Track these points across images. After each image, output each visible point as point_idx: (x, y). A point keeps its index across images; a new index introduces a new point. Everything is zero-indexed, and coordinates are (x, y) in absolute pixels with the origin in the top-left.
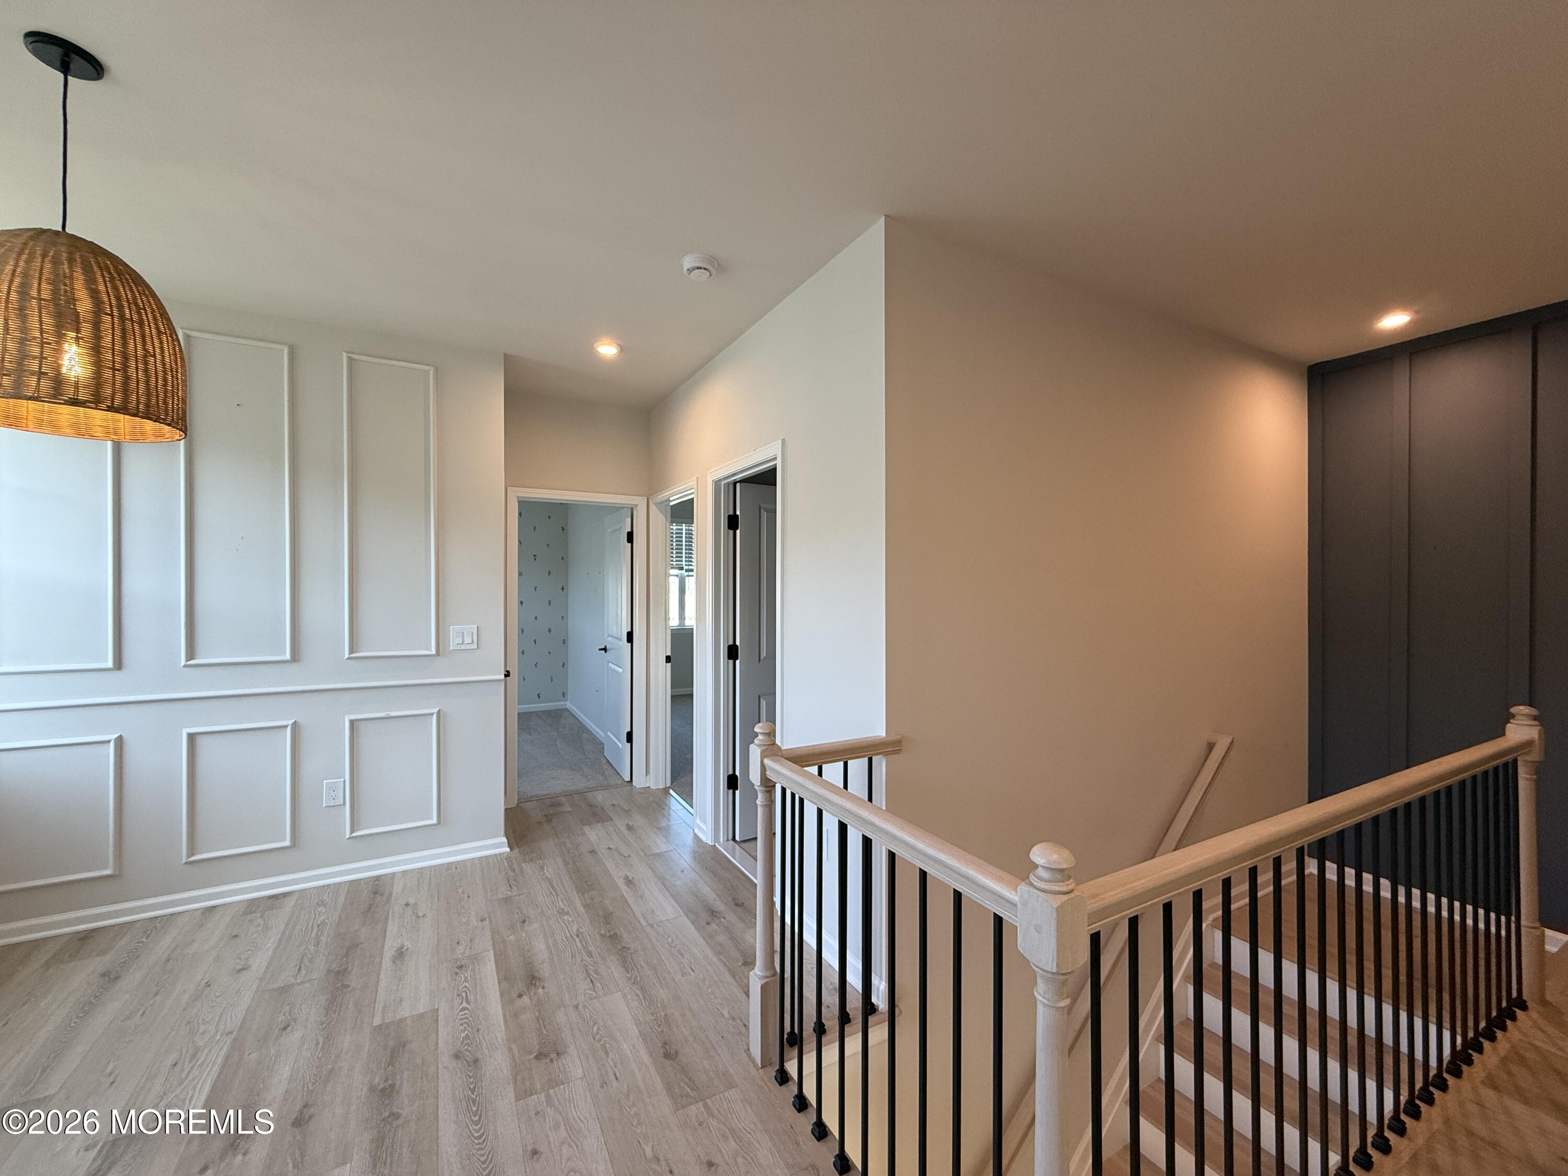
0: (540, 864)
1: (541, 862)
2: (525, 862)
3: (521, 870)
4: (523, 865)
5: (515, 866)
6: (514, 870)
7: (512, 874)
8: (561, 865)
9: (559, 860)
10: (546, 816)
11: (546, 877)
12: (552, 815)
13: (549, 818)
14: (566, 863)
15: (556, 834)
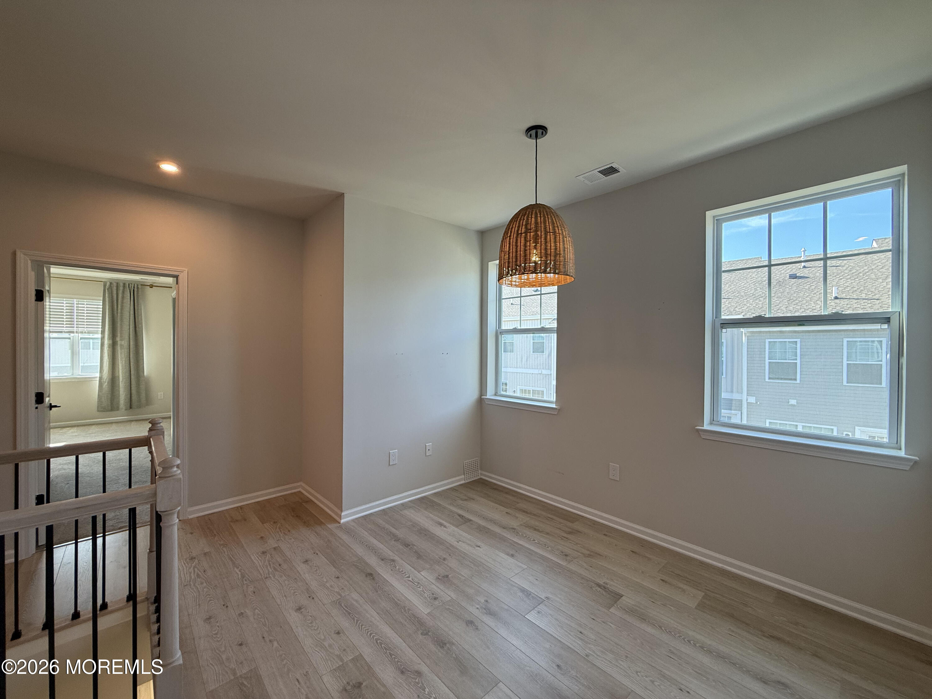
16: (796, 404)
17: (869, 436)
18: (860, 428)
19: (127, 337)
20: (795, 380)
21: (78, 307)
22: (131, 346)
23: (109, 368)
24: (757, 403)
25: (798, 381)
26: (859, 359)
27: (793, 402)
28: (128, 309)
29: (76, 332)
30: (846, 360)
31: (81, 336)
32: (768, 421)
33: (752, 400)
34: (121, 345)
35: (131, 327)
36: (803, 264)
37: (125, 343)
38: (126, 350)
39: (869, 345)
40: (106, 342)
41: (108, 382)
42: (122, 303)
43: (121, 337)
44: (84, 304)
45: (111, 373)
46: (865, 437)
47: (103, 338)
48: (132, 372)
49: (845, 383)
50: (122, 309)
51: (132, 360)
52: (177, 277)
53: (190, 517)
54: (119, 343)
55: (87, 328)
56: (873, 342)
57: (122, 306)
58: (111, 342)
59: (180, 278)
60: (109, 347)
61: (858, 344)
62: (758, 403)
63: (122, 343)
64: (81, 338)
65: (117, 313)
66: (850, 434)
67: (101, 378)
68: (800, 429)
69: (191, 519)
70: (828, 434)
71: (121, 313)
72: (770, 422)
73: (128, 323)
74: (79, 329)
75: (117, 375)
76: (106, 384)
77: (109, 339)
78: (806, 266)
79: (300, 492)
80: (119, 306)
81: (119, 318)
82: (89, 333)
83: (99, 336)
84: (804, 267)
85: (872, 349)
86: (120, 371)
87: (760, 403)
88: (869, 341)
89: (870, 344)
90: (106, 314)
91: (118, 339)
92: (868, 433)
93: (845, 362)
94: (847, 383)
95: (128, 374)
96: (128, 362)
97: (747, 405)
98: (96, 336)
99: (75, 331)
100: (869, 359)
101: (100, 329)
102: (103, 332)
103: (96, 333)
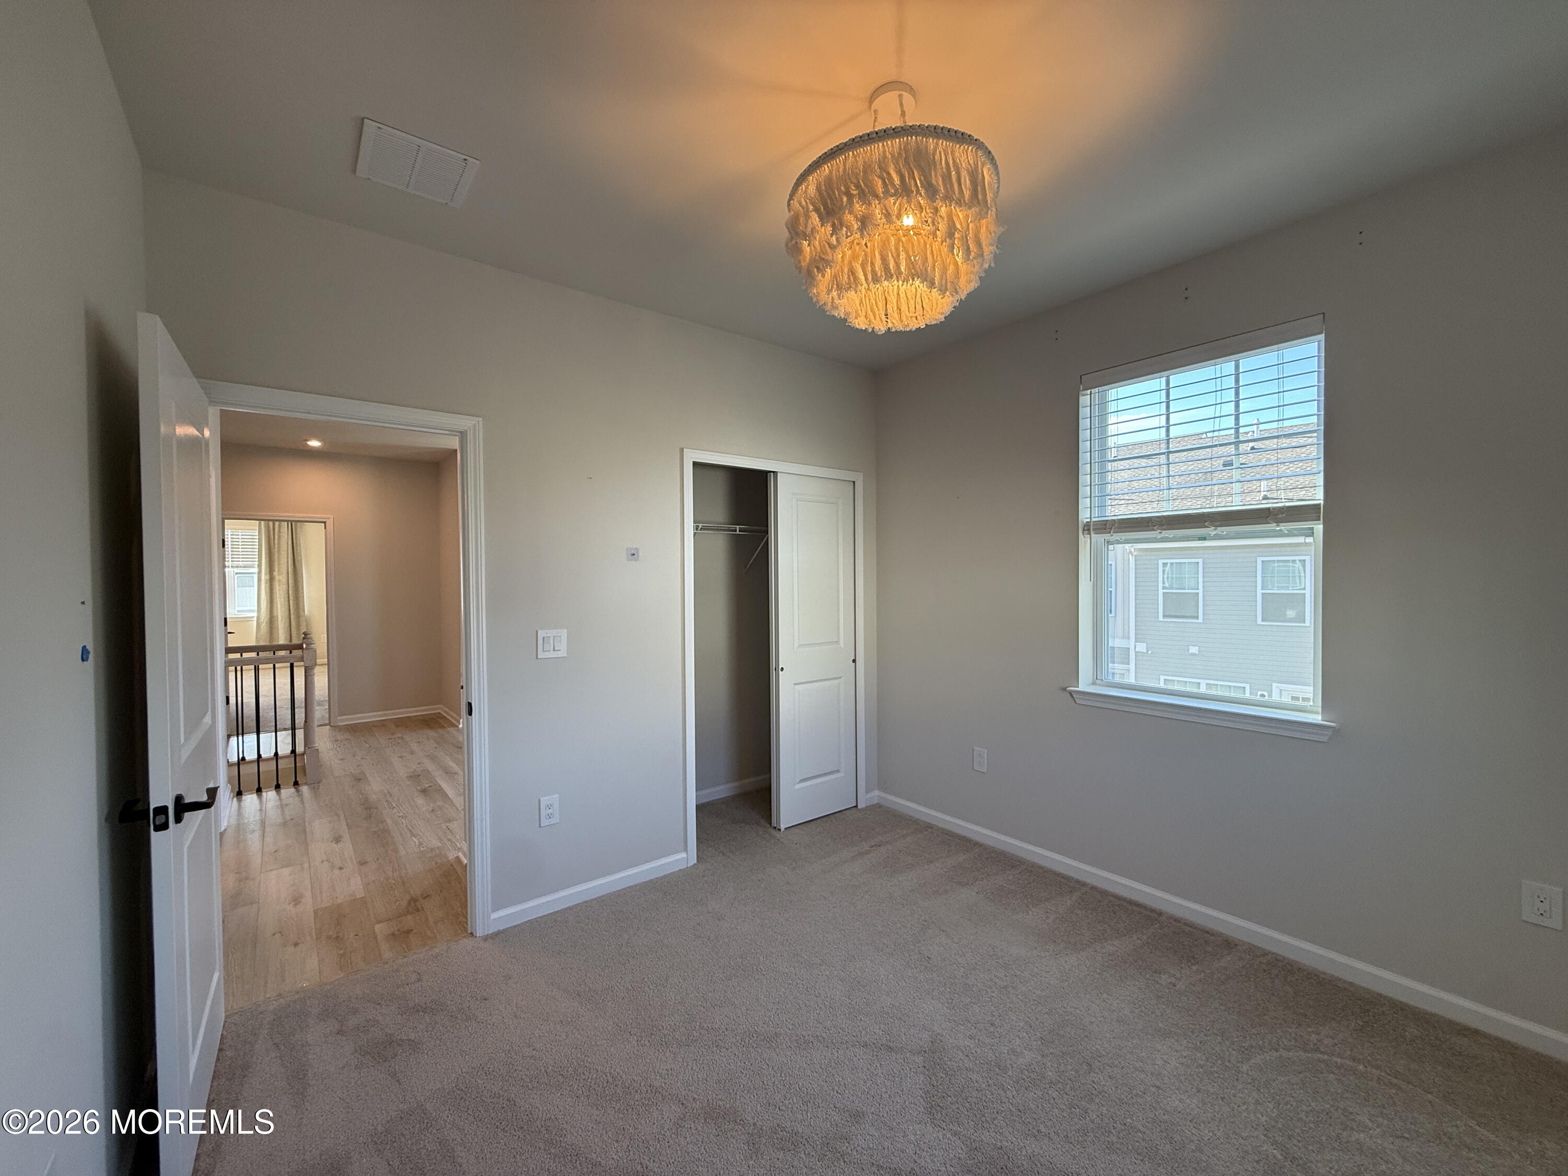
0: (423, 847)
1: (422, 849)
2: (438, 847)
3: (441, 840)
4: (440, 845)
5: (448, 843)
6: (449, 840)
7: (449, 837)
8: (401, 848)
9: (402, 852)
10: (418, 910)
11: (416, 837)
12: (408, 913)
13: (414, 906)
14: (396, 851)
15: (403, 882)
16: (1197, 653)
17: (1292, 697)
18: (1279, 685)
19: (285, 571)
20: (1197, 618)
21: (233, 538)
22: (290, 582)
23: (267, 606)
24: (1147, 652)
25: (1200, 620)
26: (1278, 587)
27: (1194, 650)
28: (286, 539)
29: (232, 567)
30: (1261, 588)
31: (236, 570)
32: (1162, 678)
33: (1142, 647)
34: (279, 581)
35: (289, 560)
36: (1251, 444)
37: (283, 578)
38: (285, 587)
39: (1289, 566)
40: (263, 577)
41: (266, 623)
42: (279, 532)
43: (279, 571)
44: (238, 535)
45: (268, 613)
46: (1286, 699)
47: (260, 573)
48: (292, 612)
49: (1259, 622)
50: (279, 539)
51: (291, 598)
52: (325, 523)
53: (340, 724)
54: (277, 578)
55: (242, 561)
56: (1294, 561)
57: (279, 536)
58: (268, 577)
59: (327, 524)
60: (266, 583)
61: (1276, 564)
62: (1150, 652)
63: (281, 578)
64: (237, 573)
65: (274, 544)
66: (1266, 694)
67: (258, 618)
68: (1203, 690)
69: (341, 726)
70: (1239, 695)
71: (279, 544)
72: (1165, 680)
73: (286, 556)
74: (235, 563)
75: (275, 614)
76: (264, 624)
77: (266, 574)
78: (1255, 447)
79: (439, 713)
80: (276, 536)
81: (276, 550)
82: (244, 567)
83: (256, 570)
84: (1253, 448)
85: (1294, 572)
86: (279, 610)
87: (1152, 653)
88: (1289, 560)
89: (1291, 564)
90: (262, 545)
91: (275, 573)
92: (1291, 693)
93: (1259, 592)
94: (1263, 620)
95: (287, 613)
96: (287, 599)
97: (1136, 655)
98: (251, 570)
99: (230, 565)
100: (1288, 587)
101: (257, 563)
102: (260, 566)
103: (253, 567)
